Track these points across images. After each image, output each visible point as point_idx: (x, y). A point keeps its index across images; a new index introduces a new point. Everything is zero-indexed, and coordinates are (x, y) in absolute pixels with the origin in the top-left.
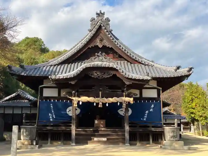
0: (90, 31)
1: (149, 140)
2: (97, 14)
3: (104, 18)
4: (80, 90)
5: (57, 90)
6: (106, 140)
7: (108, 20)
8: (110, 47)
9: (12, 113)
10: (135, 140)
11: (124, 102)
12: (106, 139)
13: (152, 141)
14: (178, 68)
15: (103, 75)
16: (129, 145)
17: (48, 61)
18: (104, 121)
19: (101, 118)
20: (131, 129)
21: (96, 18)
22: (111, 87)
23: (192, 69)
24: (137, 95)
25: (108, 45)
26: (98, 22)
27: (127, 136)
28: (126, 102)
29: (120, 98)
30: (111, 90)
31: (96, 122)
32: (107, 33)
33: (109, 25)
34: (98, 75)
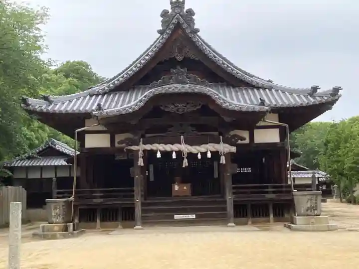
0: (162, 32)
1: (267, 215)
2: (171, 3)
3: (185, 10)
4: (148, 135)
5: (108, 136)
6: (195, 217)
7: (191, 13)
8: (197, 59)
9: (40, 177)
10: (245, 215)
12: (194, 215)
13: (274, 216)
14: (315, 90)
15: (185, 106)
16: (234, 225)
17: (92, 88)
18: (189, 185)
19: (183, 182)
20: (237, 198)
21: (170, 11)
22: (201, 128)
23: (340, 91)
24: (245, 139)
25: (192, 55)
26: (174, 17)
27: (230, 209)
30: (200, 133)
31: (176, 188)
32: (191, 35)
33: (192, 21)
34: (176, 107)
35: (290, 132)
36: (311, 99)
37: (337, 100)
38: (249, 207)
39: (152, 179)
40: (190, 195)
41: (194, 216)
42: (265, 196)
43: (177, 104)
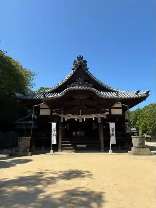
0: (73, 69)
2: (78, 57)
3: (83, 61)
5: (49, 110)
7: (85, 62)
11: (99, 117)
14: (138, 92)
16: (104, 151)
18: (84, 132)
21: (77, 61)
22: (89, 107)
23: (149, 92)
26: (78, 63)
28: (101, 118)
32: (85, 70)
33: (86, 65)
34: (78, 96)
35: (129, 109)
36: (136, 96)
37: (148, 96)
39: (68, 129)
40: (84, 136)
41: (85, 146)
43: (79, 95)
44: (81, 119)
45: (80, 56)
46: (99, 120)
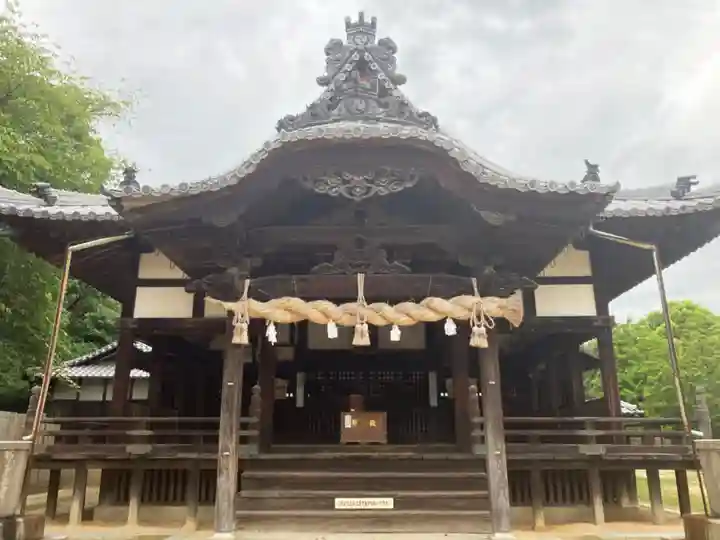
2: (348, 25)
6: (391, 506)
7: (388, 45)
9: (101, 399)
11: (479, 318)
12: (391, 500)
15: (372, 182)
18: (384, 415)
20: (513, 453)
28: (487, 319)
29: (455, 298)
31: (349, 421)
33: (391, 62)
34: (345, 182)
38: (536, 477)
39: (300, 403)
40: (385, 441)
41: (388, 503)
42: (577, 448)
43: (348, 176)
44: (366, 327)
45: (361, 16)
46: (475, 329)
